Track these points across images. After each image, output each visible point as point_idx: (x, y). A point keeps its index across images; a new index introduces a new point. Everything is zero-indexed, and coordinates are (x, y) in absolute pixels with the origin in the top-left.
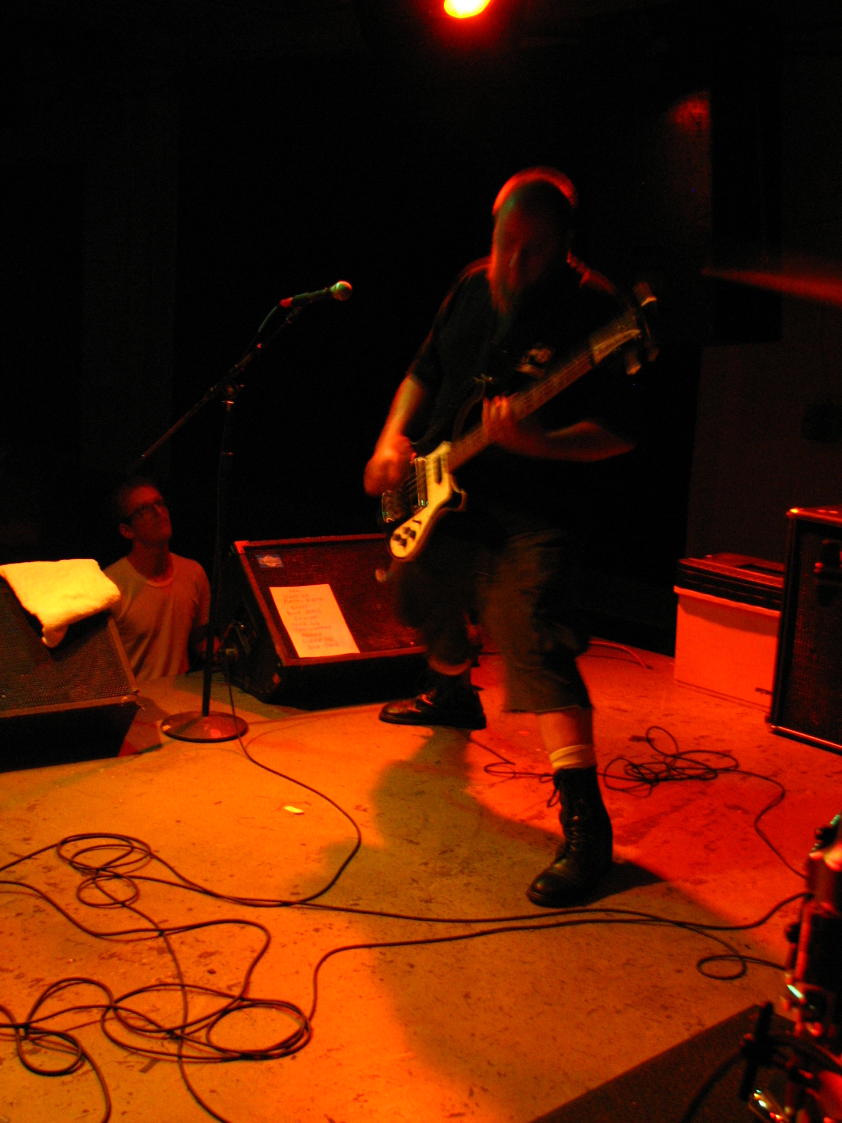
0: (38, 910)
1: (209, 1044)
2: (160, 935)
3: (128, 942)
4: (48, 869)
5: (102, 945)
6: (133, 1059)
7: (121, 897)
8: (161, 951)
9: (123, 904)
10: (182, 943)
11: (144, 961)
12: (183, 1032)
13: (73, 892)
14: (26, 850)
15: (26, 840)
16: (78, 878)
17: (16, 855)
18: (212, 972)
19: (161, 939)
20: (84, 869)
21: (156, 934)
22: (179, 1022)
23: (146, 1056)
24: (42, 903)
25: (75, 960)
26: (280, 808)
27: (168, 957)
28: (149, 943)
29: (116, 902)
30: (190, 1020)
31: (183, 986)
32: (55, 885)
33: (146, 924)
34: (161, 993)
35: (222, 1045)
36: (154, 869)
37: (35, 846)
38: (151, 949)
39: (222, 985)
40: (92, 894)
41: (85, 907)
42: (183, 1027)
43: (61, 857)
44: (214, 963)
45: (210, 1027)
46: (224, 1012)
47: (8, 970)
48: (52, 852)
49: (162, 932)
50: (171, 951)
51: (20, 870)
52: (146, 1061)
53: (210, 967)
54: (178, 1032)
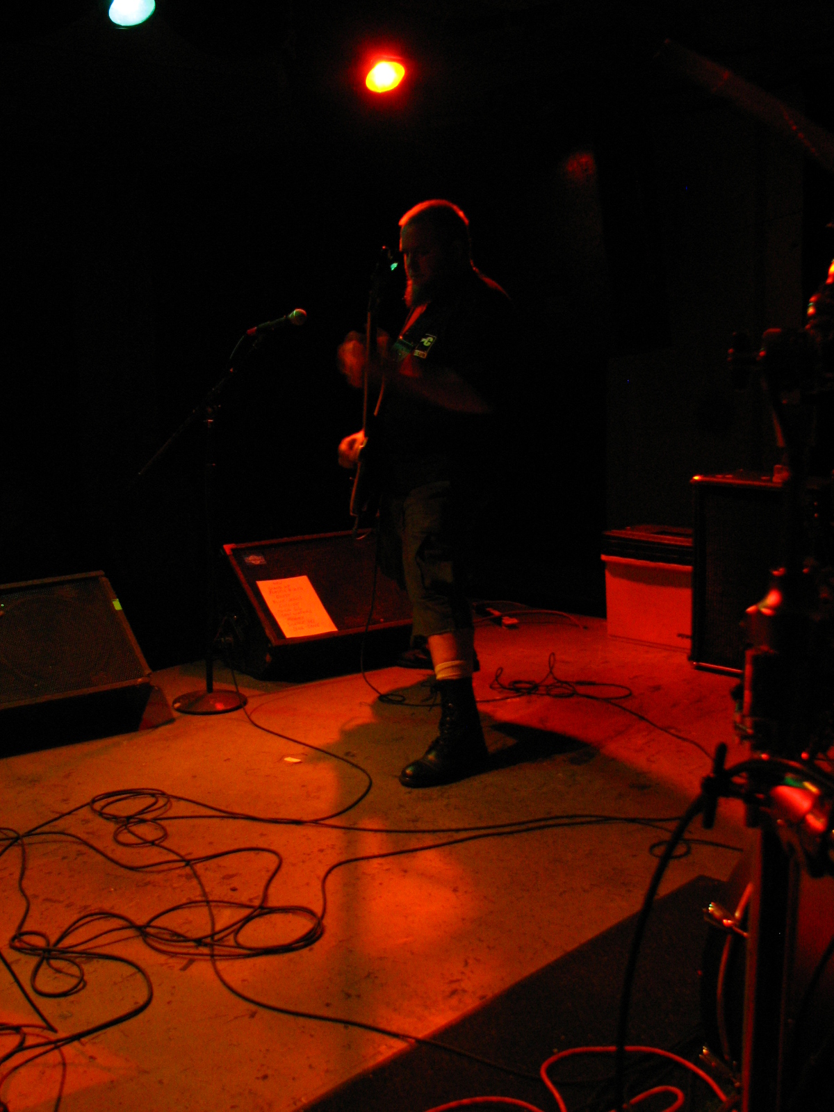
0: (80, 853)
1: (239, 946)
2: (187, 865)
3: (159, 872)
4: (86, 821)
5: (138, 876)
6: (172, 961)
7: (150, 838)
8: (188, 877)
9: (153, 843)
10: (206, 869)
11: (175, 885)
12: (213, 938)
13: (111, 837)
14: (65, 808)
15: (64, 800)
16: (112, 827)
17: (57, 813)
18: (234, 889)
19: (188, 869)
20: (114, 818)
21: (183, 864)
22: (208, 931)
23: (185, 958)
24: (83, 848)
25: (115, 890)
26: (281, 759)
27: (195, 882)
28: (178, 871)
29: (146, 842)
30: (218, 927)
31: (208, 902)
32: (93, 833)
33: (176, 857)
34: (193, 909)
35: (249, 944)
37: (72, 805)
38: (180, 876)
39: (244, 899)
40: (126, 837)
41: (121, 848)
42: (212, 936)
43: (94, 810)
44: (235, 882)
45: (237, 932)
46: (248, 919)
47: (59, 902)
48: (88, 807)
49: (188, 863)
50: (197, 877)
51: (61, 824)
52: (185, 962)
53: (232, 886)
54: (209, 940)
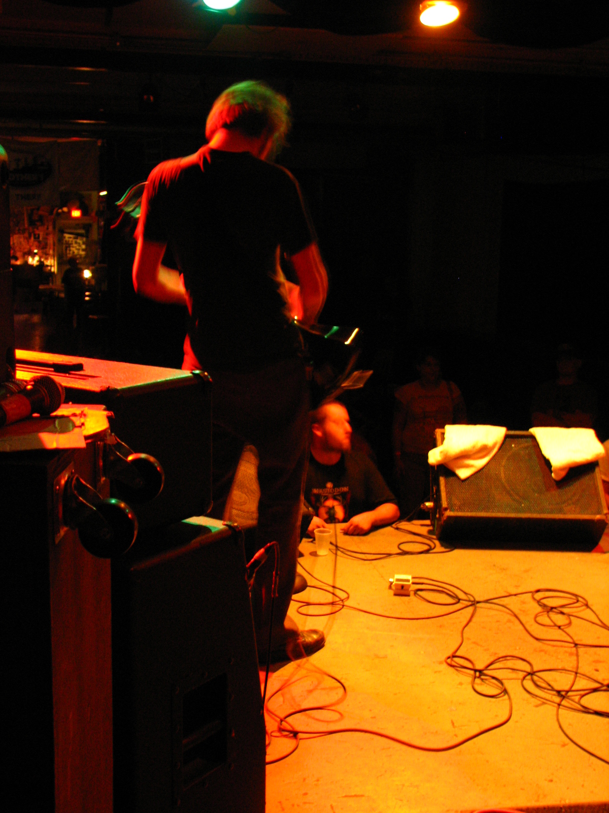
0: (509, 621)
1: (579, 703)
2: (574, 647)
3: (554, 646)
4: (523, 603)
5: (538, 644)
6: (533, 700)
7: (559, 623)
8: (571, 654)
9: (559, 627)
10: (586, 653)
11: (559, 657)
12: (566, 694)
13: (533, 616)
14: (514, 591)
15: (516, 586)
16: (539, 609)
17: (508, 593)
18: (597, 670)
19: (574, 649)
20: (544, 606)
21: (573, 645)
22: (567, 688)
23: (540, 700)
24: (514, 619)
25: (520, 649)
27: (575, 658)
28: (566, 649)
29: (555, 625)
30: (574, 688)
31: (576, 673)
32: (524, 611)
33: (569, 639)
34: (563, 674)
35: (586, 705)
36: (587, 614)
37: (520, 590)
38: (566, 652)
39: (600, 679)
40: (544, 619)
41: (537, 625)
42: (567, 692)
43: (533, 598)
44: (599, 666)
45: (583, 696)
46: (595, 690)
47: (481, 646)
48: (530, 595)
49: (576, 645)
50: (577, 655)
51: (505, 601)
52: (539, 702)
53: (596, 668)
54: (563, 693)
